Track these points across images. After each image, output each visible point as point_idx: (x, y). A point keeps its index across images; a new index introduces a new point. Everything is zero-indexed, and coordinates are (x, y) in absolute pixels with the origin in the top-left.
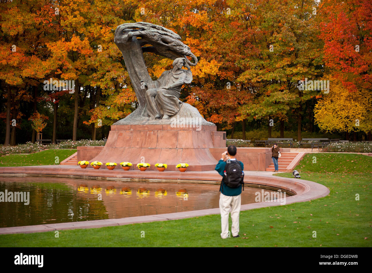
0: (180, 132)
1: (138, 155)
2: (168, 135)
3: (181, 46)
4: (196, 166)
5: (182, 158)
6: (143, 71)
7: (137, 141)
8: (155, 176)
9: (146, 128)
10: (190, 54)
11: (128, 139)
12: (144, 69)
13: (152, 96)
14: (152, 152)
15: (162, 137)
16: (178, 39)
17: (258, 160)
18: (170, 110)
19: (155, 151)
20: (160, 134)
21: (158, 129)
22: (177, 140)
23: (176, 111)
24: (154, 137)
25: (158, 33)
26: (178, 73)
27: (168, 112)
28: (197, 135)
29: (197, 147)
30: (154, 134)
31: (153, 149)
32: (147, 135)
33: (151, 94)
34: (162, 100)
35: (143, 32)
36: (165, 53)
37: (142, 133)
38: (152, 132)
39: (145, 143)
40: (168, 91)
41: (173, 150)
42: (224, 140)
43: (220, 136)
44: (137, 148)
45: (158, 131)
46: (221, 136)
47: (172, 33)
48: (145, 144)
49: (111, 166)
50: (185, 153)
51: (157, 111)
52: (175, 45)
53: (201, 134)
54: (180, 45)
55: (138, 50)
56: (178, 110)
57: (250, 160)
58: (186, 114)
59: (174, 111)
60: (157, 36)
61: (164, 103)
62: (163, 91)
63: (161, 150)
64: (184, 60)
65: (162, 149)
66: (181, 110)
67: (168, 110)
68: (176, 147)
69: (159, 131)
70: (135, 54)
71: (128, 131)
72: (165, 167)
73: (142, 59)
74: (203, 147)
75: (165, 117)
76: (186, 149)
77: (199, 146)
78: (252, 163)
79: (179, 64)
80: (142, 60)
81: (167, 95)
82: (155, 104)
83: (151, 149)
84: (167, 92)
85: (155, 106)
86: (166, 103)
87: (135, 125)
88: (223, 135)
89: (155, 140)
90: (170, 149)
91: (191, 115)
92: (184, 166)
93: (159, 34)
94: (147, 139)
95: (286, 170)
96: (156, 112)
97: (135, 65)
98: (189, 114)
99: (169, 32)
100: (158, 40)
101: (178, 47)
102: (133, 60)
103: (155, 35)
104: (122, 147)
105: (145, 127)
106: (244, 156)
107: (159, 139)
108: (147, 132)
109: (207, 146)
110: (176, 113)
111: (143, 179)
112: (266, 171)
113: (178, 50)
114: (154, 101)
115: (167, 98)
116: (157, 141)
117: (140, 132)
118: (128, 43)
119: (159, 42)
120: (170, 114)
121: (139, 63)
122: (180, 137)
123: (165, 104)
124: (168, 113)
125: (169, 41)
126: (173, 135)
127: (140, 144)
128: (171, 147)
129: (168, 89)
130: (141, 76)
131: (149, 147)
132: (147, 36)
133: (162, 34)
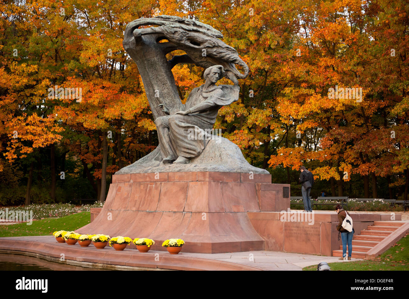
0: (191, 184)
1: (131, 222)
2: (175, 189)
3: (220, 48)
4: (203, 244)
5: (187, 228)
6: (165, 91)
7: (136, 199)
8: (126, 261)
9: (148, 179)
10: (235, 60)
11: (125, 196)
12: (167, 87)
13: (164, 127)
14: (150, 217)
15: (165, 193)
16: (218, 37)
17: (319, 235)
18: (188, 149)
19: (154, 216)
20: (164, 188)
21: (162, 180)
22: (186, 198)
23: (199, 150)
24: (155, 193)
25: (182, 28)
26: (210, 90)
27: (185, 152)
28: (222, 189)
29: (218, 210)
30: (156, 188)
31: (152, 212)
32: (148, 190)
33: (162, 124)
34: (175, 133)
35: (157, 29)
36: (200, 61)
37: (142, 186)
38: (154, 186)
39: (144, 203)
40: (186, 117)
41: (178, 215)
42: (285, 199)
43: (274, 192)
44: (133, 211)
45: (161, 184)
46: (278, 192)
47: (208, 30)
48: (143, 205)
49: (82, 240)
50: (194, 221)
51: (170, 151)
52: (210, 46)
53: (232, 188)
54: (218, 46)
55: (156, 58)
56: (203, 148)
57: (307, 234)
58: (213, 155)
59: (194, 151)
60: (179, 33)
61: (177, 137)
62: (177, 118)
63: (162, 214)
64: (220, 68)
65: (164, 213)
66: (208, 148)
67: (185, 148)
68: (182, 210)
69: (163, 183)
70: (152, 65)
71: (127, 183)
72: (147, 244)
73: (164, 71)
74: (234, 209)
75: (180, 159)
76: (197, 214)
77: (222, 209)
78: (309, 240)
79: (211, 74)
80: (163, 74)
81: (183, 124)
82: (168, 139)
83: (150, 212)
84: (184, 120)
85: (168, 142)
86: (181, 137)
87: (135, 174)
88: (283, 189)
89: (156, 198)
90: (175, 212)
91: (220, 156)
92: (174, 244)
93: (182, 30)
94: (147, 195)
95: (366, 255)
96: (169, 153)
97: (154, 82)
98: (218, 153)
99: (205, 28)
100: (181, 40)
101: (215, 49)
102: (150, 74)
103: (176, 32)
104: (117, 210)
105: (147, 176)
106: (298, 227)
107: (162, 197)
108: (148, 185)
109: (242, 209)
110: (199, 154)
111: (109, 266)
112: (332, 255)
113: (215, 53)
114: (166, 135)
115: (183, 129)
116: (159, 200)
117: (140, 184)
118: (138, 48)
119: (183, 42)
120: (189, 156)
121: (160, 78)
122: (190, 192)
123: (179, 139)
124: (185, 154)
125: (200, 40)
126: (180, 190)
127: (137, 206)
128: (176, 210)
129: (187, 115)
130: (164, 98)
131: (148, 209)
132: (163, 34)
133: (190, 31)
